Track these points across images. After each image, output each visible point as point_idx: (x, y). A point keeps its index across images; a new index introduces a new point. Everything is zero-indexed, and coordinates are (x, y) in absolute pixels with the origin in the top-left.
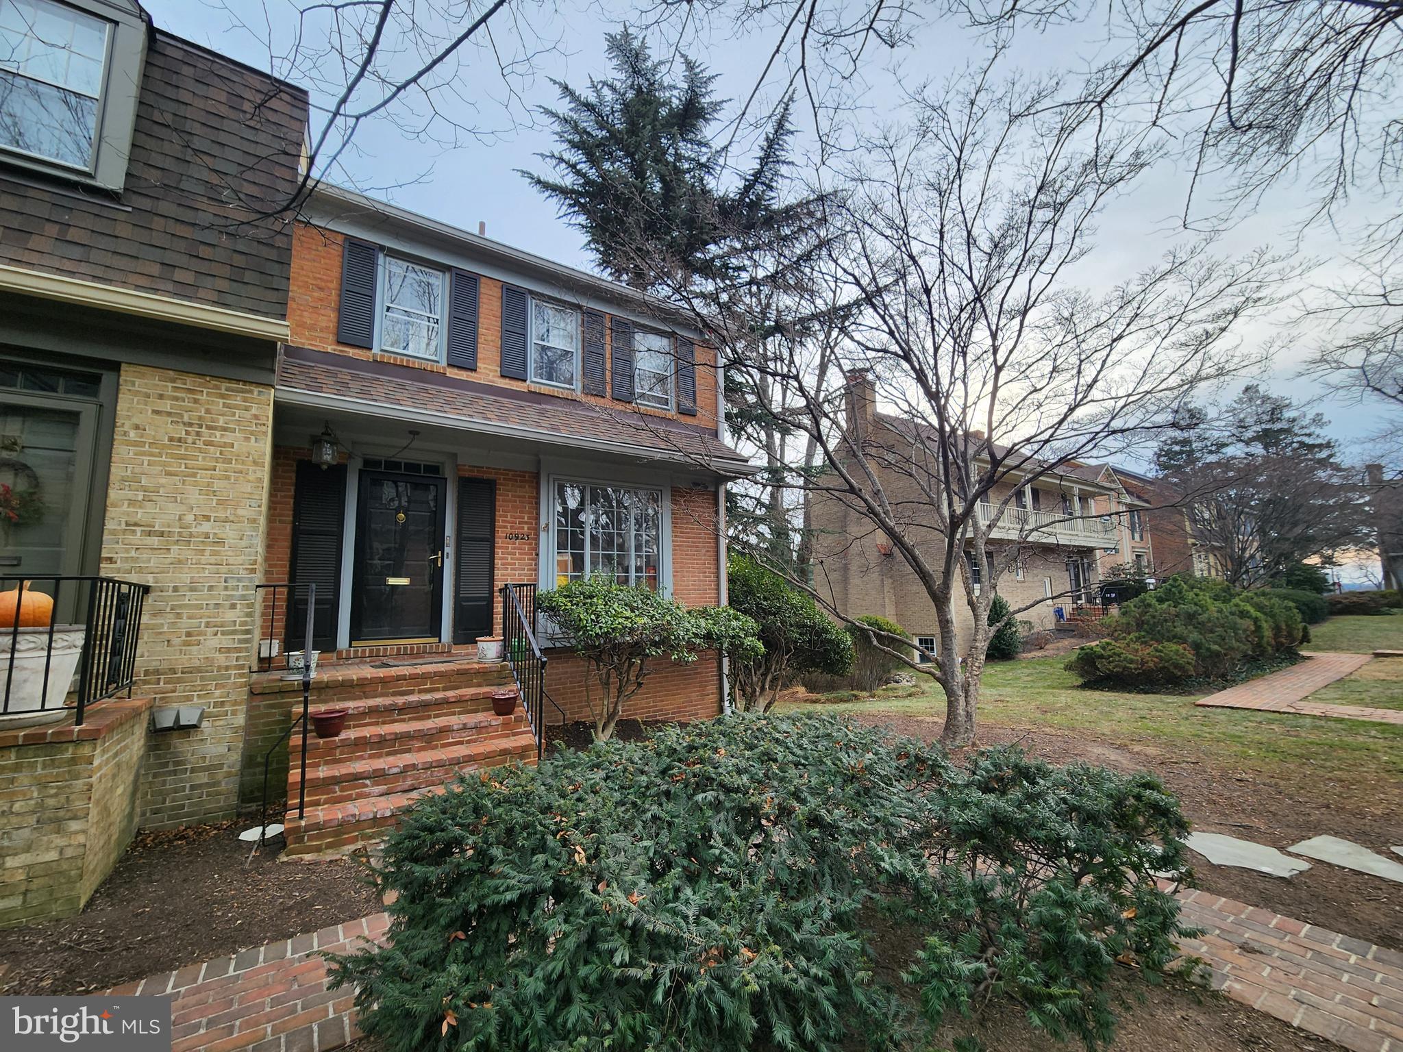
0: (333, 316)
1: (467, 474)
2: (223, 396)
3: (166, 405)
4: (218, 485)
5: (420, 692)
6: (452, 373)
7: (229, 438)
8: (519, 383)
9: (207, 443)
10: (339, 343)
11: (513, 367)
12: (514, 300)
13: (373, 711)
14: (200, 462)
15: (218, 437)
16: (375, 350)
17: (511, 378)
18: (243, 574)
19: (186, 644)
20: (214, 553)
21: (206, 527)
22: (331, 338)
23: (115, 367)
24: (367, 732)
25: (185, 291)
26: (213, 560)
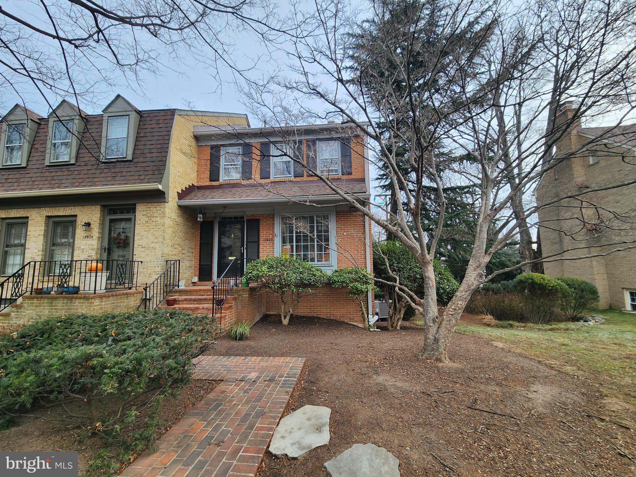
0: (209, 173)
1: (249, 218)
2: (155, 208)
3: (144, 213)
4: (155, 233)
5: (207, 295)
6: (244, 182)
7: (157, 219)
8: (268, 180)
9: (153, 222)
10: (210, 181)
11: (265, 175)
12: (265, 147)
13: (185, 300)
14: (151, 227)
15: (155, 219)
16: (221, 180)
17: (264, 178)
18: (160, 257)
19: (149, 277)
20: (154, 252)
21: (153, 245)
22: (208, 180)
23: (135, 205)
24: (185, 306)
25: (142, 181)
26: (154, 254)
